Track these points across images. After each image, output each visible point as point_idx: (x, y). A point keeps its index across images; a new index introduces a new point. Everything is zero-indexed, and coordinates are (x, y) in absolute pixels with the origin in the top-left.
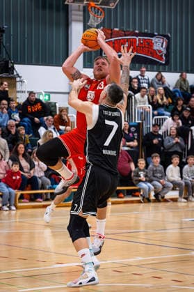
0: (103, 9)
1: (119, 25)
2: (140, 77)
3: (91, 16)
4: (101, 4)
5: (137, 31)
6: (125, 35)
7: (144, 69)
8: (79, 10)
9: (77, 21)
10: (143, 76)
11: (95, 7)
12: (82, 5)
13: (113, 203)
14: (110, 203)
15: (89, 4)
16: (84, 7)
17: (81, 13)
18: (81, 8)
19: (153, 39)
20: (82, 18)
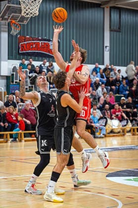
0: (20, 24)
1: (29, 34)
2: (42, 65)
3: (13, 28)
4: (19, 22)
5: (40, 38)
6: (33, 40)
7: (46, 61)
8: (5, 25)
9: (4, 31)
10: (44, 65)
11: (15, 23)
12: (7, 22)
13: (25, 141)
14: (24, 141)
15: (12, 22)
16: (8, 23)
17: (7, 27)
18: (7, 24)
19: (50, 42)
20: (7, 30)
